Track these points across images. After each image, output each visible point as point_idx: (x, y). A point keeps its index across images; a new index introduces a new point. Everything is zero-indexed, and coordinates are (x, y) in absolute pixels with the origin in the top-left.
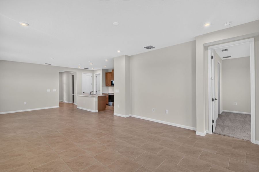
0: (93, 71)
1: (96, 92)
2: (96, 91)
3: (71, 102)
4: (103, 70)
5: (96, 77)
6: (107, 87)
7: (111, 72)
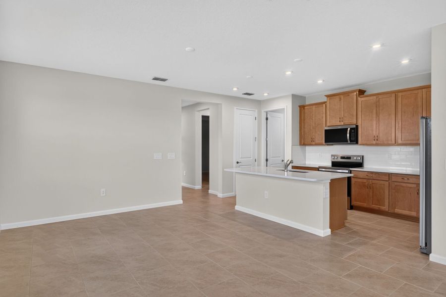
0: (259, 103)
1: (267, 160)
2: (265, 158)
3: (199, 186)
4: (295, 97)
5: (267, 119)
6: (303, 146)
7: (325, 103)
